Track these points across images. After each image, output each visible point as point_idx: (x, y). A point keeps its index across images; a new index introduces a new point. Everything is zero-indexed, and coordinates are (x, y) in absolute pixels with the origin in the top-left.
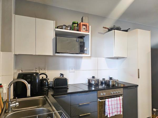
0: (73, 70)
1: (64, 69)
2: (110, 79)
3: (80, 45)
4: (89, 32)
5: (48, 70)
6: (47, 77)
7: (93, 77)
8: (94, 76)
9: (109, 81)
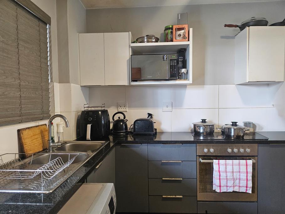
0: (170, 108)
1: (155, 106)
2: (233, 125)
3: (170, 65)
4: (189, 40)
5: (129, 107)
6: (125, 118)
7: (204, 121)
8: (205, 119)
9: (229, 129)
